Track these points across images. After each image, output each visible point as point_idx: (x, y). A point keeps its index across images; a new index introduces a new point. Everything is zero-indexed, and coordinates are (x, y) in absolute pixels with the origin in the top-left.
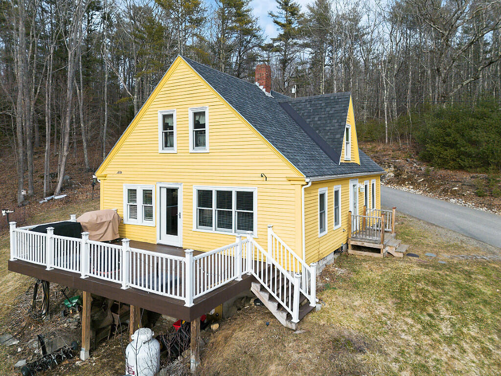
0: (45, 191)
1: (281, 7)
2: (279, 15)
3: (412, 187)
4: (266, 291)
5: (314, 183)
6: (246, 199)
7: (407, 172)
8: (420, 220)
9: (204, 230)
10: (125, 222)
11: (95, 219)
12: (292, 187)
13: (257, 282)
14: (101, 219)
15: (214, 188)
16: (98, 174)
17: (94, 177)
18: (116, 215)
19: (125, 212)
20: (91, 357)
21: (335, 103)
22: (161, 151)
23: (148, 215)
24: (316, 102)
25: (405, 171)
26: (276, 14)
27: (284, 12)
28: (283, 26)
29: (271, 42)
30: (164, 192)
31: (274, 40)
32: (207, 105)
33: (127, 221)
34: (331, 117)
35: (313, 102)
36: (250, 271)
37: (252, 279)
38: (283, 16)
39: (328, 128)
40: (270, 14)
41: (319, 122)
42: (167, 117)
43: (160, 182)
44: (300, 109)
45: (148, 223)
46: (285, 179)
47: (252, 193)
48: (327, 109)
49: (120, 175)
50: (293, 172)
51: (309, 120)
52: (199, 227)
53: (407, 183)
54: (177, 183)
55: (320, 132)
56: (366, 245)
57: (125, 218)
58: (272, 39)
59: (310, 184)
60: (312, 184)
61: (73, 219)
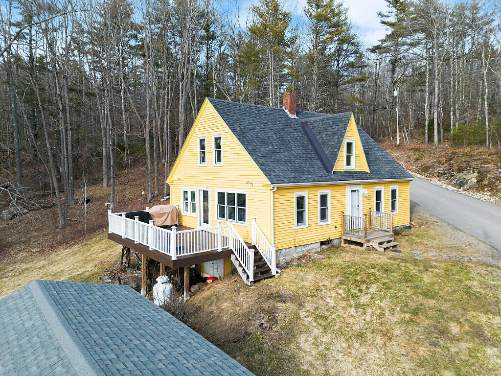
0: (165, 192)
1: (391, 6)
2: (389, 14)
3: (489, 194)
4: (238, 260)
5: (278, 188)
6: (242, 198)
7: (489, 178)
8: (449, 224)
9: (221, 220)
10: (182, 214)
11: (159, 210)
12: (265, 191)
13: (234, 254)
14: (163, 211)
15: (226, 191)
16: (168, 181)
17: (166, 182)
18: (175, 209)
19: (182, 208)
20: (147, 294)
21: (339, 122)
22: (199, 165)
23: (194, 209)
24: (327, 121)
25: (487, 176)
26: (386, 14)
27: (394, 10)
28: (392, 25)
29: (380, 43)
30: (202, 193)
31: (383, 41)
32: (221, 133)
33: (183, 213)
34: (334, 134)
35: (324, 122)
36: (230, 246)
37: (231, 252)
38: (394, 14)
39: (330, 143)
40: (379, 14)
41: (325, 138)
42: (202, 141)
43: (199, 186)
44: (315, 127)
45: (194, 215)
46: (261, 185)
47: (245, 195)
48: (333, 127)
49: (179, 181)
50: (265, 180)
51: (319, 136)
52: (219, 218)
53: (486, 189)
54: (207, 188)
55: (324, 147)
56: (353, 239)
57: (182, 211)
58: (380, 41)
59: (276, 189)
60: (277, 189)
61: (147, 210)
